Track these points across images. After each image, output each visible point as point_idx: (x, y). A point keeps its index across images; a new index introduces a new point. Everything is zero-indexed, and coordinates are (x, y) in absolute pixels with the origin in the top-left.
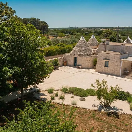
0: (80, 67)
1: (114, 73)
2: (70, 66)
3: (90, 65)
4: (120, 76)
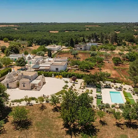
0: (11, 88)
4: (30, 90)
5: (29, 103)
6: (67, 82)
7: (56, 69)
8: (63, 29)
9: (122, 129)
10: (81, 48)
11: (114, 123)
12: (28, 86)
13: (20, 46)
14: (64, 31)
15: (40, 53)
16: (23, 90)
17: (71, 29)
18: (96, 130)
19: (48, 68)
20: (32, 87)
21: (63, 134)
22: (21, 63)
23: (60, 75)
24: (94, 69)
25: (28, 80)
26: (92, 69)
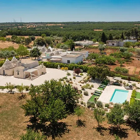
0: (7, 75)
1: (21, 78)
2: (1, 75)
3: (12, 74)
4: (24, 79)
5: (11, 91)
6: (69, 74)
7: (68, 61)
8: (108, 27)
9: (101, 134)
10: (113, 44)
11: (96, 125)
12: (22, 74)
13: (54, 42)
14: (110, 30)
15: (63, 47)
16: (17, 78)
17: (117, 28)
18: (66, 130)
19: (59, 60)
20: (27, 75)
21: (21, 128)
22: (34, 54)
23: (66, 67)
24: (115, 65)
25: (23, 68)
26: (113, 64)
